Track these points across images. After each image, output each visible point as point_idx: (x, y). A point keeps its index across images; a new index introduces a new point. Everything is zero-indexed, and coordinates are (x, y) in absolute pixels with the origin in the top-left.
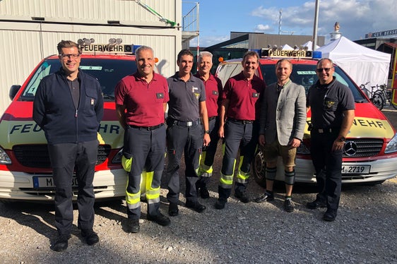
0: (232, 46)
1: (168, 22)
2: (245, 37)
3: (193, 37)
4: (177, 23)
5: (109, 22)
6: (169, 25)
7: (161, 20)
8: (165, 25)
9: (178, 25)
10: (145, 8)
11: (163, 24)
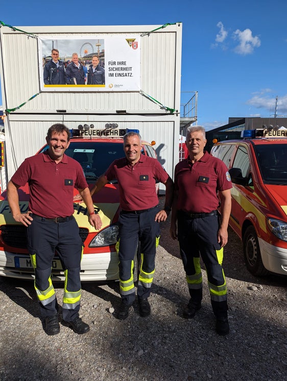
0: (230, 130)
1: (168, 109)
2: (241, 121)
3: (192, 122)
4: (176, 109)
5: (117, 111)
6: (169, 112)
7: (161, 108)
8: (165, 112)
9: (177, 111)
10: (148, 98)
11: (164, 111)
